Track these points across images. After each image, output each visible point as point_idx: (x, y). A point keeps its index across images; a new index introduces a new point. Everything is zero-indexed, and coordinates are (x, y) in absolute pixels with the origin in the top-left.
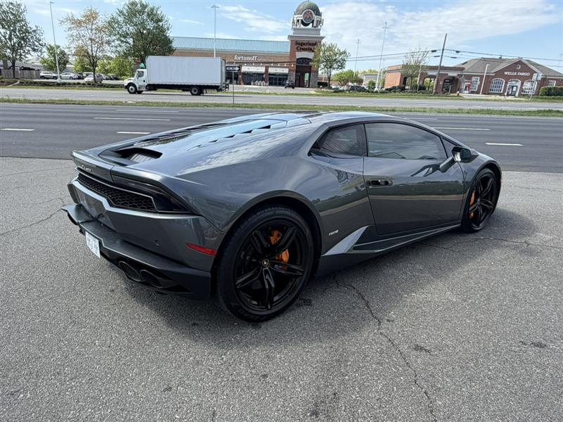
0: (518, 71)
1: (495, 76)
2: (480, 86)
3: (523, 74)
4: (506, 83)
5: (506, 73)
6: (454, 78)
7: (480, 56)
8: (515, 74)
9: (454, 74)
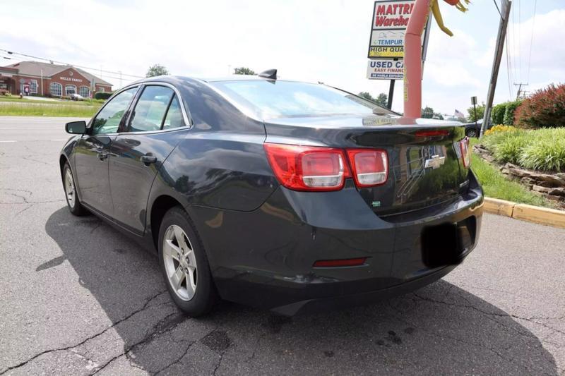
0: (71, 77)
1: (52, 81)
2: (39, 89)
3: (77, 80)
4: (64, 87)
5: (61, 78)
6: (9, 78)
7: (32, 59)
8: (70, 79)
9: (10, 75)
